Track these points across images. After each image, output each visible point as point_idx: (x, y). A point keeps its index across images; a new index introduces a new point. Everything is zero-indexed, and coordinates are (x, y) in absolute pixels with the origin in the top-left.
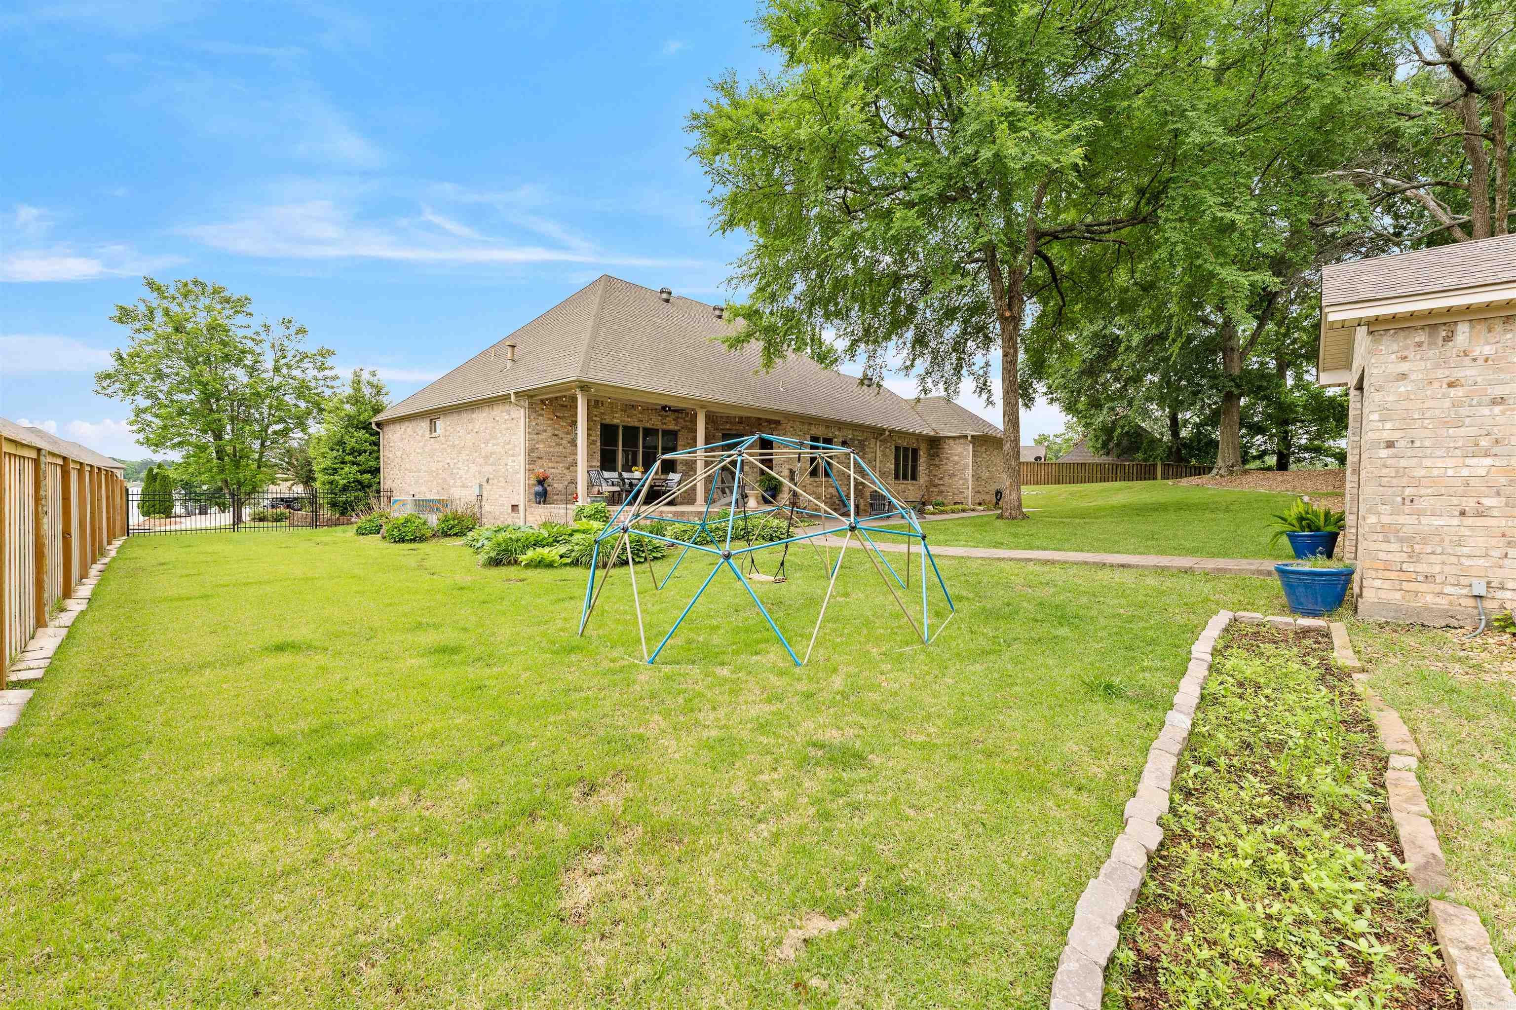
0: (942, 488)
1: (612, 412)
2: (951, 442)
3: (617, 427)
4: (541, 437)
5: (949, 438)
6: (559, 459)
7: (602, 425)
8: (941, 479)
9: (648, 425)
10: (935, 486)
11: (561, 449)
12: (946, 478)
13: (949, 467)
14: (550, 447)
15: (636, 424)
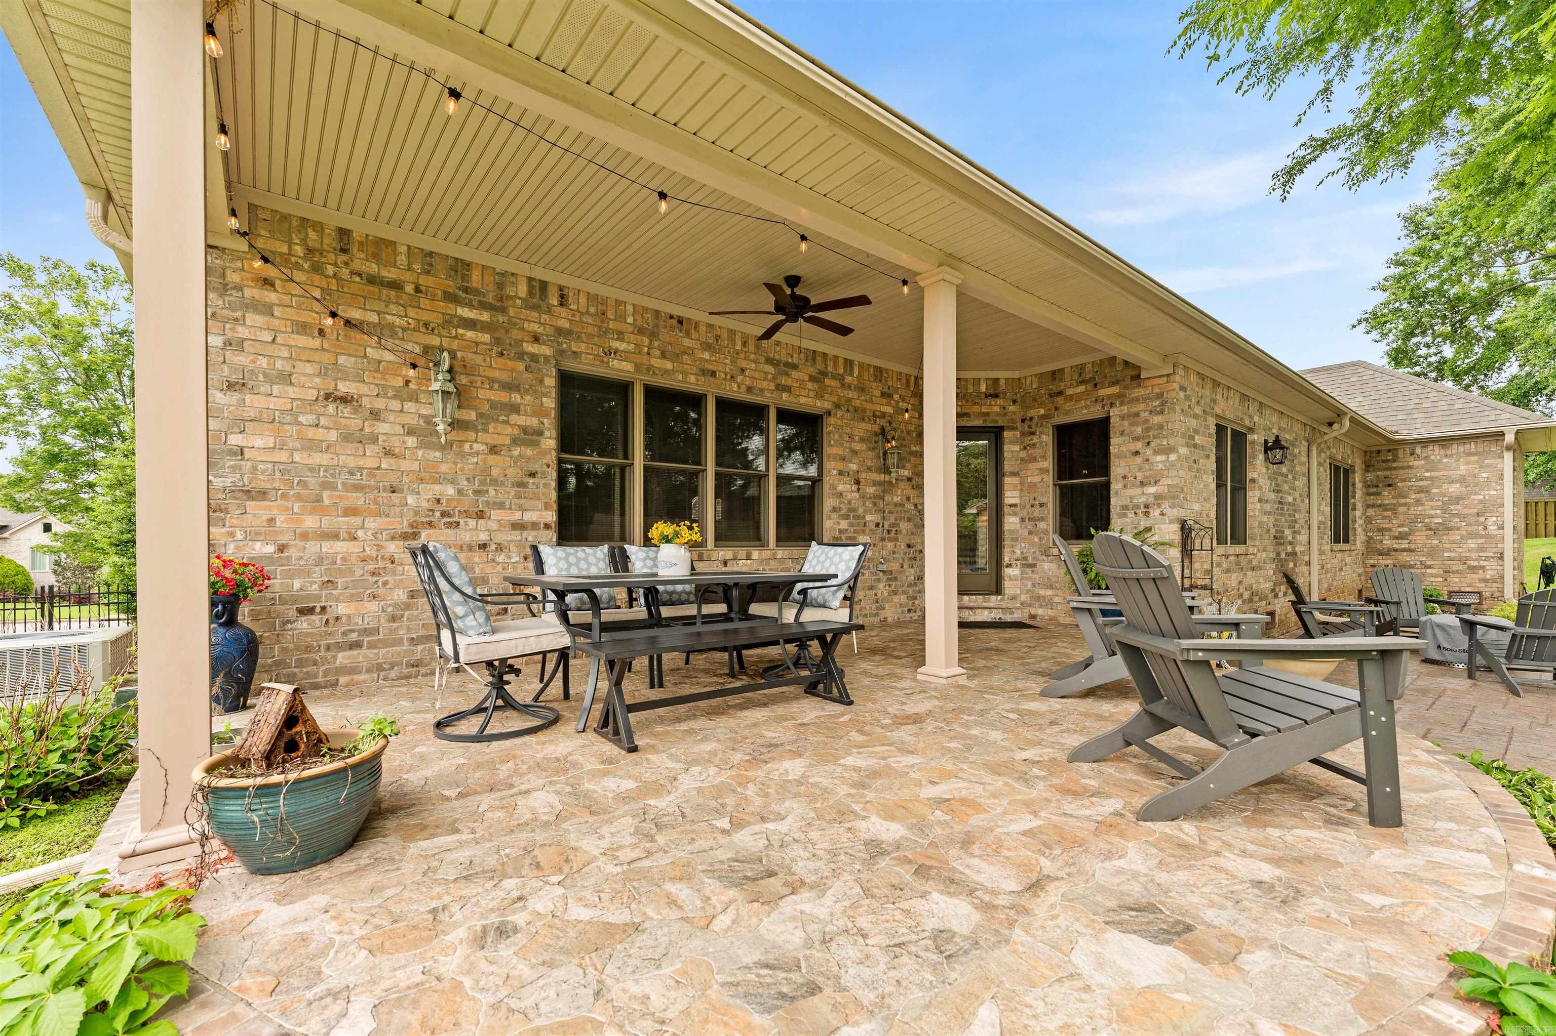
0: (1406, 557)
1: (604, 332)
2: (1435, 453)
3: (623, 389)
4: (254, 403)
5: (1425, 442)
6: (358, 499)
7: (566, 380)
8: (1401, 537)
9: (734, 391)
10: (1387, 553)
11: (371, 457)
12: (1420, 538)
13: (1432, 510)
14: (312, 446)
15: (692, 383)
